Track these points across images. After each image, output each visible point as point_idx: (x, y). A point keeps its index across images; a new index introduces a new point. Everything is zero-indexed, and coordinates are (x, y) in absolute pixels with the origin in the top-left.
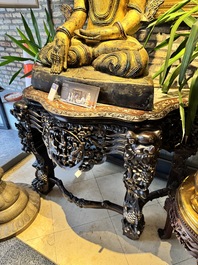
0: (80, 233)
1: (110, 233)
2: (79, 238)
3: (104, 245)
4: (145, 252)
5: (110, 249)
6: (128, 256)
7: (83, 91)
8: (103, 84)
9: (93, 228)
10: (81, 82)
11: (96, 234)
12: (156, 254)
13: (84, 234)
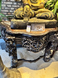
0: (37, 69)
1: (42, 64)
2: (38, 71)
3: (44, 67)
4: (51, 62)
5: (46, 67)
6: (50, 66)
7: (40, 26)
8: (45, 22)
9: (38, 66)
10: (40, 23)
11: (40, 66)
12: (53, 61)
13: (38, 69)
